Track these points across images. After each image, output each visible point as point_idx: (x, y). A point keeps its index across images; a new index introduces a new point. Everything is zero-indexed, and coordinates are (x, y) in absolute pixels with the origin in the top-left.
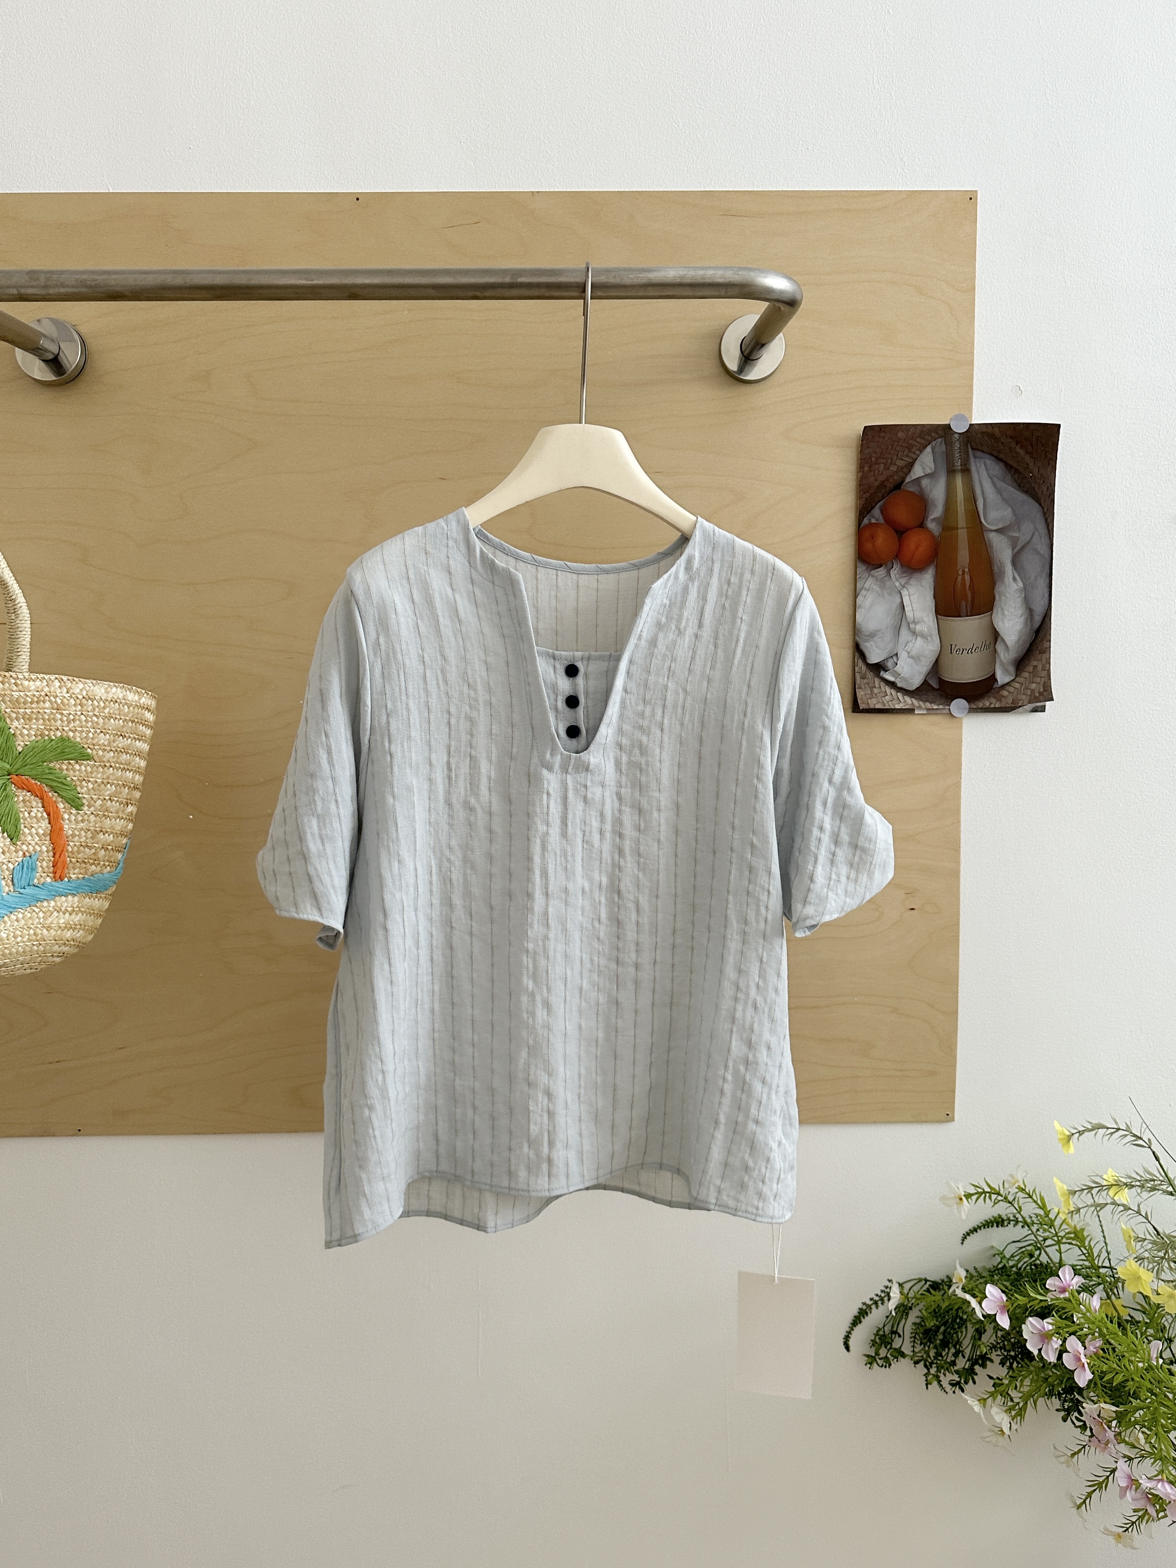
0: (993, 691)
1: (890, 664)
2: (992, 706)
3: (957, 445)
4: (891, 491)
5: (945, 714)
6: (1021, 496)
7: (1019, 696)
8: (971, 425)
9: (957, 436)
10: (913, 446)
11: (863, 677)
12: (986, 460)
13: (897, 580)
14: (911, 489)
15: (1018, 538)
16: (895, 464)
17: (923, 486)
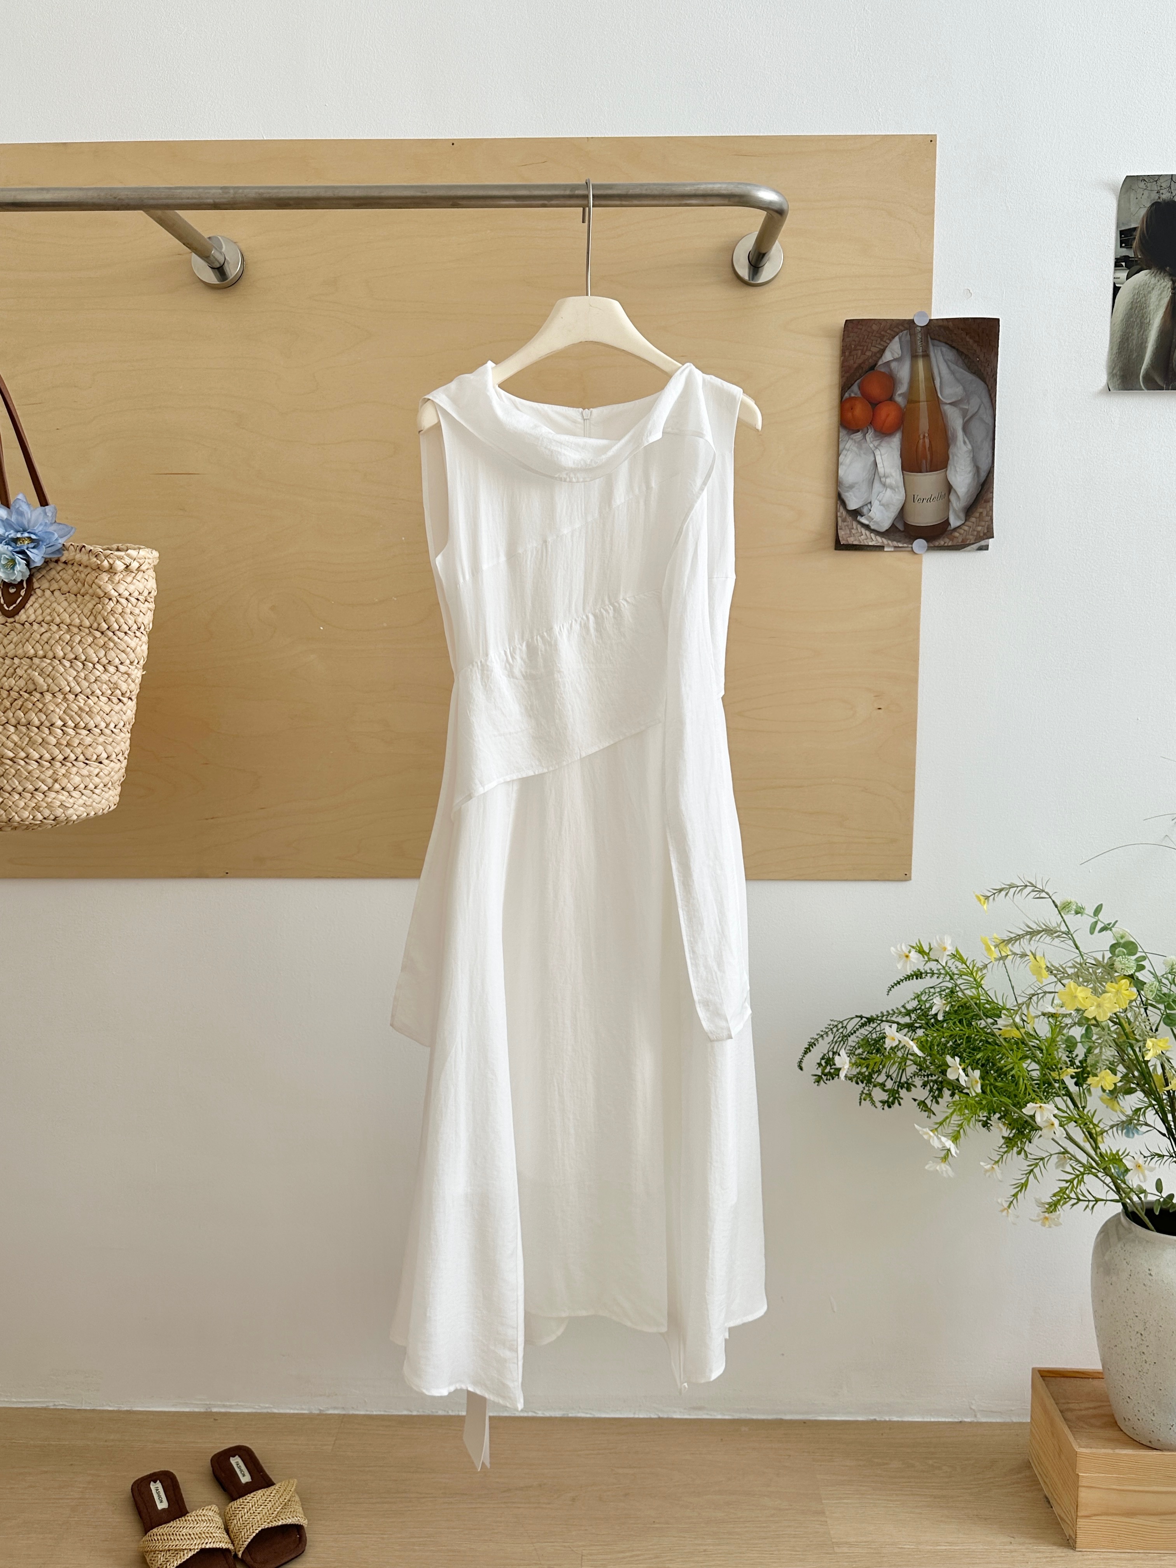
0: (947, 533)
1: (865, 510)
2: (946, 545)
3: (919, 336)
4: (867, 372)
5: (908, 551)
6: (969, 377)
7: (967, 537)
8: (930, 320)
9: (919, 329)
10: (884, 336)
11: (844, 521)
12: (942, 348)
13: (871, 442)
14: (883, 370)
15: (967, 410)
16: (870, 350)
17: (893, 368)
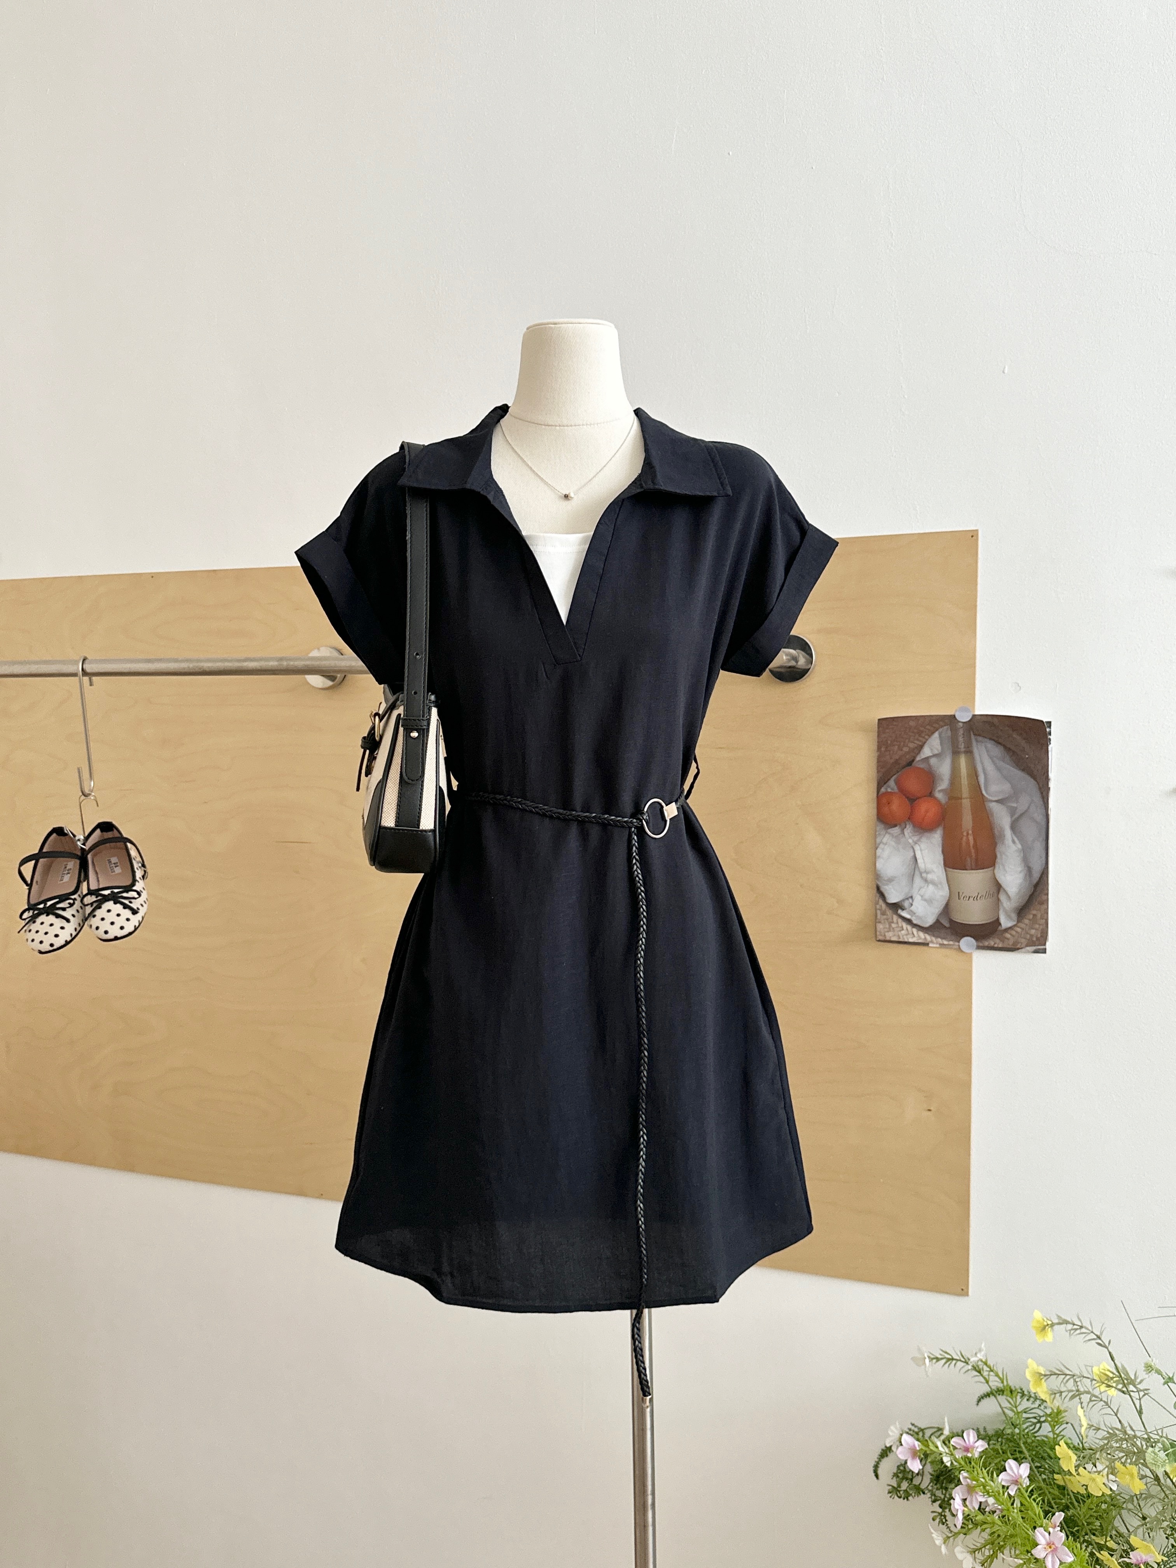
0: (997, 933)
1: (906, 904)
2: (996, 946)
3: (961, 732)
4: (905, 767)
5: (955, 949)
6: (1019, 774)
8: (974, 716)
9: (961, 725)
10: (922, 732)
11: (883, 914)
12: (987, 743)
13: (910, 837)
14: (922, 766)
15: (1016, 808)
16: (907, 746)
17: (932, 764)
